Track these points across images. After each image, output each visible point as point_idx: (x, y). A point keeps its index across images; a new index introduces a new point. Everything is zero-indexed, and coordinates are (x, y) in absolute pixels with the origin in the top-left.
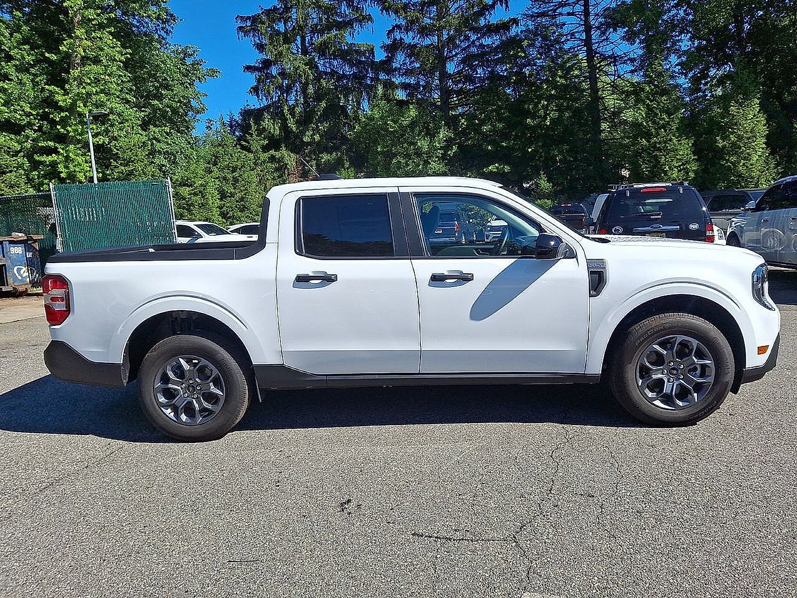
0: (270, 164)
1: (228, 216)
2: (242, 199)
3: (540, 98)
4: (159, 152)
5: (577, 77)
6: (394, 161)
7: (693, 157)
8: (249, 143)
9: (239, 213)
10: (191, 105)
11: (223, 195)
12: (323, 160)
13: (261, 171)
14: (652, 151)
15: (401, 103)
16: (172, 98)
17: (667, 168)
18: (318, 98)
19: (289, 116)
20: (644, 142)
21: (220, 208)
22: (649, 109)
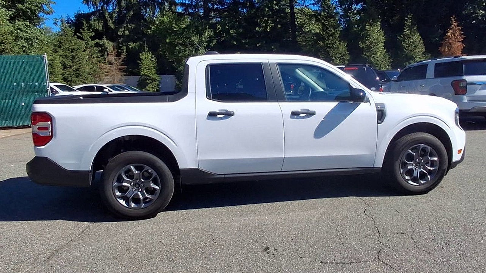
0: (95, 48)
1: (68, 80)
2: (77, 69)
3: (264, 16)
4: (22, 38)
5: (283, 5)
6: (177, 48)
7: (347, 53)
8: (81, 34)
9: (76, 79)
10: (44, 9)
11: (65, 67)
12: (131, 47)
13: (89, 52)
14: (325, 48)
15: (180, 14)
16: (31, 3)
17: (334, 58)
18: (128, 9)
19: (109, 19)
20: (321, 43)
21: (63, 75)
22: (324, 25)
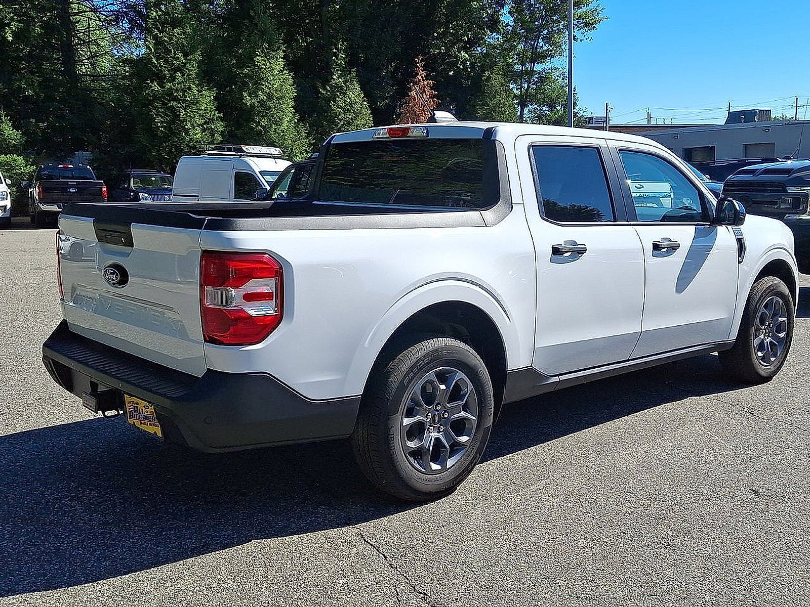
7: (217, 115)
14: (167, 99)
20: (156, 86)
